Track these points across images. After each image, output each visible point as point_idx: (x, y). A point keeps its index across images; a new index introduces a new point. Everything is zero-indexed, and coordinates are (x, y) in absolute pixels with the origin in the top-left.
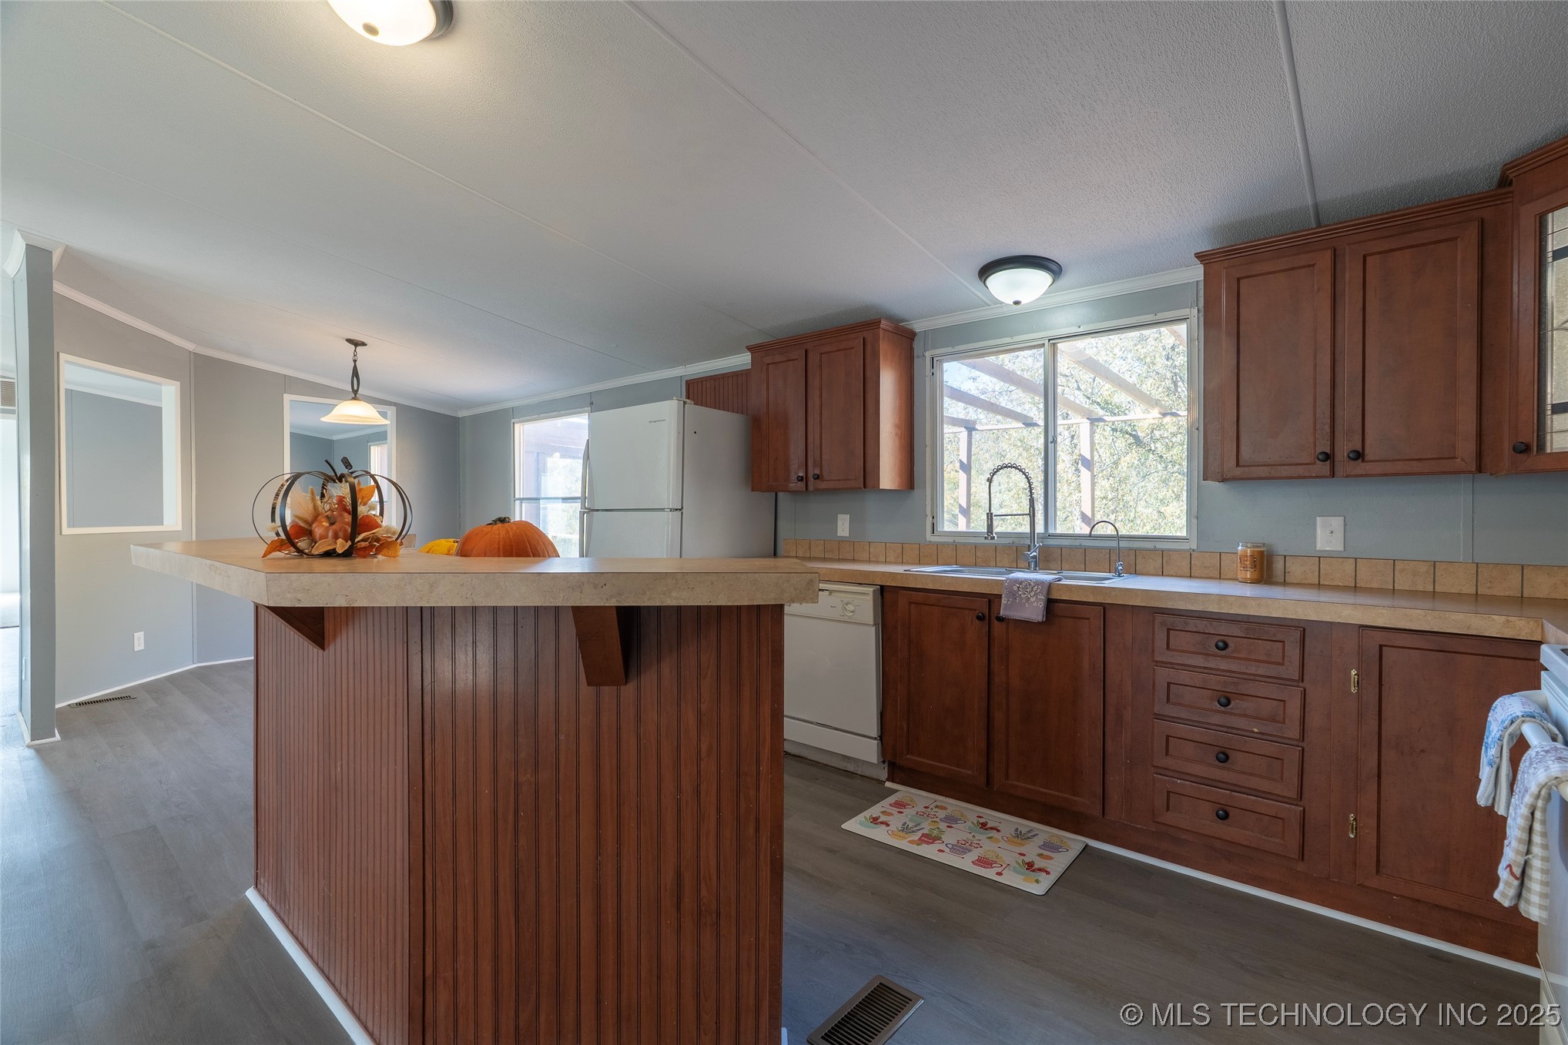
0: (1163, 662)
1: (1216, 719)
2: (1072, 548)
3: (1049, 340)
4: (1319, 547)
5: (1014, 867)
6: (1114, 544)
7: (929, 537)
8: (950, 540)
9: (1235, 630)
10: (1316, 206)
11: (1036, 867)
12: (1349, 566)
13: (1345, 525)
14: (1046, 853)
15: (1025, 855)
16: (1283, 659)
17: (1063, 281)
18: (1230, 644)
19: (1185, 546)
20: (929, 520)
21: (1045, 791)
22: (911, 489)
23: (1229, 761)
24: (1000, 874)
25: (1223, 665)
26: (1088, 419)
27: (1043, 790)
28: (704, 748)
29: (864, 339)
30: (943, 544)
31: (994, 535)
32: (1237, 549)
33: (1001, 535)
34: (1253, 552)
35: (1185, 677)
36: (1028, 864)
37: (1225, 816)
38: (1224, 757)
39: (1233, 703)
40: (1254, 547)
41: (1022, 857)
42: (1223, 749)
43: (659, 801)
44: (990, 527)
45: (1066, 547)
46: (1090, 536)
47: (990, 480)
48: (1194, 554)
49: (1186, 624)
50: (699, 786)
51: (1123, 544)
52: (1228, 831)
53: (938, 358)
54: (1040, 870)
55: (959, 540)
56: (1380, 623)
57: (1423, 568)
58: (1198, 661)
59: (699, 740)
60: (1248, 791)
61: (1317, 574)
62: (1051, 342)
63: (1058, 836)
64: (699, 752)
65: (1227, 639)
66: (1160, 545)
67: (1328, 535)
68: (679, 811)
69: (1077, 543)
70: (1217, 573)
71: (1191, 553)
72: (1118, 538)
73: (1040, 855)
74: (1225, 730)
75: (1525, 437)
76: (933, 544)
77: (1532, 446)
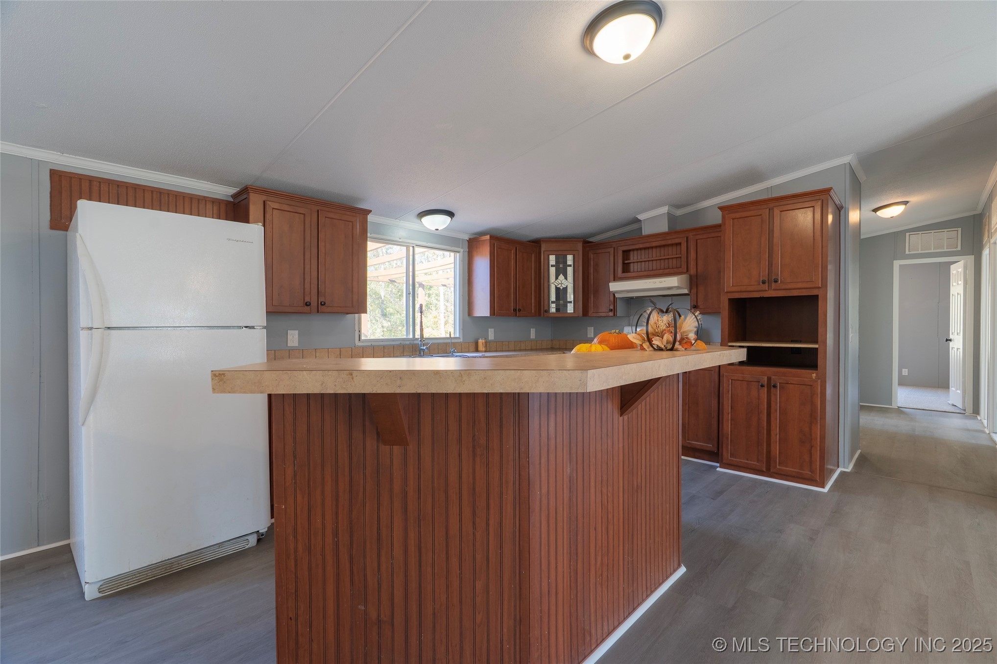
7: (357, 342)
8: (369, 344)
13: (494, 331)
20: (356, 334)
34: (484, 341)
40: (484, 339)
55: (374, 344)
67: (491, 335)
75: (546, 308)
76: (360, 347)
77: (547, 311)
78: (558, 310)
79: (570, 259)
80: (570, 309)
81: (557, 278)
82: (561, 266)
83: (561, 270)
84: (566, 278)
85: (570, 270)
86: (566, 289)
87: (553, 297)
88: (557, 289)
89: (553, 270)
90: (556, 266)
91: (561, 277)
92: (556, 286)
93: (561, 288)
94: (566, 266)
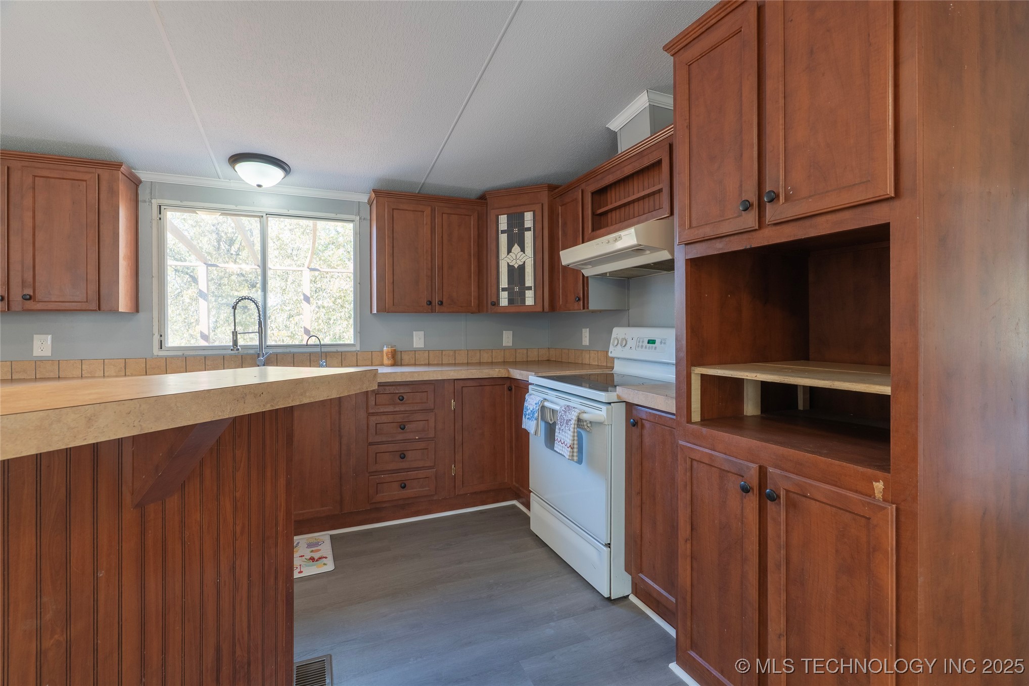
0: (374, 413)
1: (400, 437)
2: (284, 354)
3: (266, 214)
4: (415, 346)
5: (305, 564)
6: (318, 350)
7: (156, 351)
8: (180, 353)
9: (407, 389)
10: (424, 184)
11: (316, 559)
12: (426, 354)
13: (424, 335)
14: (313, 549)
15: (304, 556)
16: (427, 400)
17: (291, 178)
18: (405, 397)
19: (353, 349)
20: (156, 338)
21: (303, 512)
22: (137, 312)
23: (405, 459)
24: (301, 572)
25: (402, 408)
26: (205, 263)
27: (301, 512)
28: (238, 529)
29: (98, 175)
30: (172, 357)
31: (239, 347)
32: (383, 349)
33: (245, 347)
34: (391, 350)
35: (384, 419)
36: (310, 559)
37: (404, 487)
38: (403, 457)
39: (406, 427)
40: (391, 347)
41: (303, 558)
42: (402, 452)
43: (202, 593)
44: (235, 342)
45: (280, 353)
46: (307, 346)
47: (234, 308)
48: (359, 353)
49: (385, 389)
50: (234, 563)
51: (324, 350)
52: (408, 493)
53: (165, 207)
54: (320, 558)
55: (187, 353)
56: (463, 377)
57: (452, 353)
58: (390, 409)
59: (235, 524)
60: (414, 470)
61: (414, 359)
62: (267, 215)
63: (312, 538)
64: (235, 533)
65: (403, 395)
66: (340, 349)
67: (418, 340)
68: (218, 593)
69: (288, 350)
70: (370, 362)
71: (357, 353)
72: (321, 346)
73: (312, 551)
74: (403, 441)
75: (494, 300)
76: (161, 357)
77: (496, 303)
78: (511, 301)
79: (528, 217)
80: (530, 299)
81: (509, 251)
82: (516, 230)
83: (516, 239)
84: (523, 250)
85: (529, 236)
86: (522, 268)
87: (504, 282)
88: (510, 268)
89: (503, 238)
90: (509, 231)
91: (516, 248)
92: (508, 263)
93: (516, 266)
94: (523, 230)
